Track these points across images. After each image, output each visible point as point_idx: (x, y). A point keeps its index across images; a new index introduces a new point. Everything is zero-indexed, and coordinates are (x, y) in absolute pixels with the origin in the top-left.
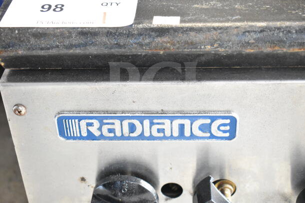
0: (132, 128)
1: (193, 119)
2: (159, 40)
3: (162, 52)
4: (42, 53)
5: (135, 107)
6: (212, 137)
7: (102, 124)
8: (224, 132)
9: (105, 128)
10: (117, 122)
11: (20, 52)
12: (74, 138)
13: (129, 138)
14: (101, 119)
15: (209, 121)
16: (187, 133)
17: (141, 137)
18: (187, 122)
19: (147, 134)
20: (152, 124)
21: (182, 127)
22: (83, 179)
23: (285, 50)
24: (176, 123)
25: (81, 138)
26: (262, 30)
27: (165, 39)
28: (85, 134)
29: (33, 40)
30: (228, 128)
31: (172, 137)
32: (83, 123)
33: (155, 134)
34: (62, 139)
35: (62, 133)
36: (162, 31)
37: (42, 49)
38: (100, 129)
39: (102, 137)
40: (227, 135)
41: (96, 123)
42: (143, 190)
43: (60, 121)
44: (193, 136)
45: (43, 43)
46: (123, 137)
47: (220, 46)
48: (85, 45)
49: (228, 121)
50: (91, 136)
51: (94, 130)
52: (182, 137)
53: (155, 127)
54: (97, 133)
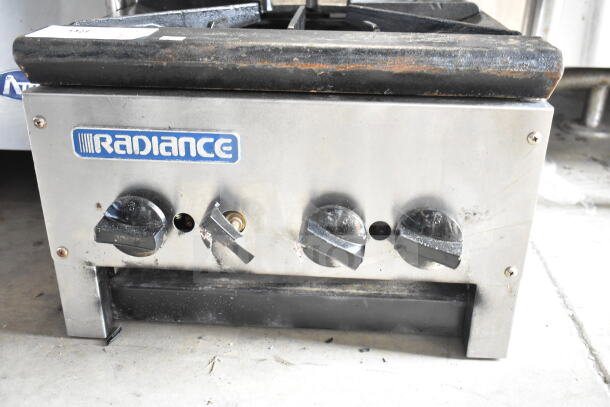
0: (142, 145)
1: (197, 137)
2: (163, 51)
3: (165, 64)
5: (143, 122)
6: (217, 158)
7: (114, 140)
8: (227, 152)
9: (117, 144)
10: (128, 138)
11: (40, 59)
12: (89, 155)
13: (139, 157)
14: (112, 134)
15: (210, 140)
16: (193, 154)
17: (151, 156)
18: (192, 140)
19: (156, 153)
20: (160, 141)
21: (187, 145)
22: (99, 206)
23: (274, 65)
24: (183, 140)
25: (95, 155)
27: (168, 50)
28: (99, 151)
29: (51, 48)
30: (230, 148)
31: (179, 157)
33: (164, 153)
34: (77, 155)
35: (77, 149)
36: (166, 44)
37: (59, 56)
38: (112, 145)
39: (114, 155)
40: (230, 156)
41: (109, 139)
45: (60, 51)
46: (133, 156)
47: (216, 59)
49: (229, 141)
50: (104, 153)
51: (107, 145)
52: (188, 157)
53: (163, 145)
54: (110, 150)
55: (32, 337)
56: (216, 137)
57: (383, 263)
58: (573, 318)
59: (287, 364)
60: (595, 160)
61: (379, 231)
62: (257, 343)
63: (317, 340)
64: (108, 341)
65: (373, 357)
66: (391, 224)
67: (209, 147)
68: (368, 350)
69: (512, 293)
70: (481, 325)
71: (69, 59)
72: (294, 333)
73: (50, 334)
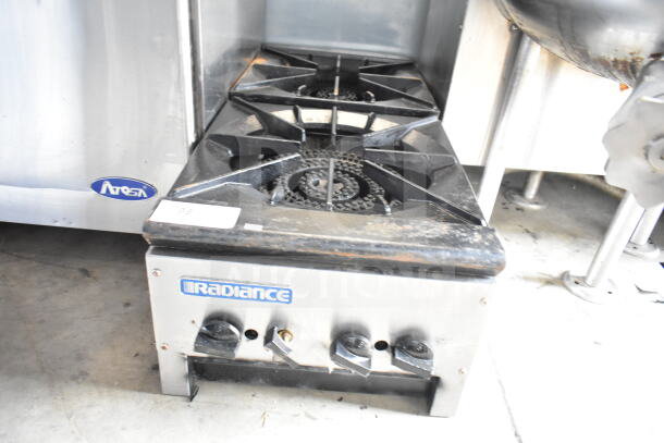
0: (228, 291)
1: (266, 288)
2: (248, 239)
3: (248, 246)
4: (175, 239)
5: (230, 277)
6: (278, 301)
7: (209, 286)
8: (285, 298)
9: (210, 289)
10: (218, 286)
12: (190, 294)
13: (225, 297)
14: (208, 283)
15: (275, 291)
16: (262, 297)
17: (233, 297)
18: (262, 290)
19: (237, 296)
20: (240, 289)
21: (258, 293)
22: (193, 322)
23: (321, 252)
24: (256, 290)
25: (195, 294)
26: (309, 239)
27: (251, 238)
28: (197, 292)
29: (170, 231)
30: (287, 296)
31: (252, 299)
32: (197, 284)
33: (242, 296)
34: (182, 294)
35: (182, 290)
36: (250, 233)
37: (175, 237)
38: (207, 289)
39: (208, 295)
40: (287, 300)
41: (205, 286)
42: (232, 333)
43: (182, 282)
44: (265, 300)
45: (176, 233)
46: (221, 296)
47: (283, 246)
48: (201, 237)
49: (287, 292)
50: (201, 294)
51: (203, 290)
52: (258, 299)
53: (242, 292)
54: (205, 292)
55: (137, 393)
56: (279, 289)
57: (382, 363)
58: (500, 382)
59: (314, 419)
60: (528, 232)
61: (381, 346)
62: (292, 400)
63: (333, 399)
64: (191, 398)
65: (370, 413)
66: (389, 343)
67: (273, 295)
68: (366, 407)
69: (462, 382)
70: (440, 399)
71: (183, 239)
72: (318, 393)
73: (149, 391)
